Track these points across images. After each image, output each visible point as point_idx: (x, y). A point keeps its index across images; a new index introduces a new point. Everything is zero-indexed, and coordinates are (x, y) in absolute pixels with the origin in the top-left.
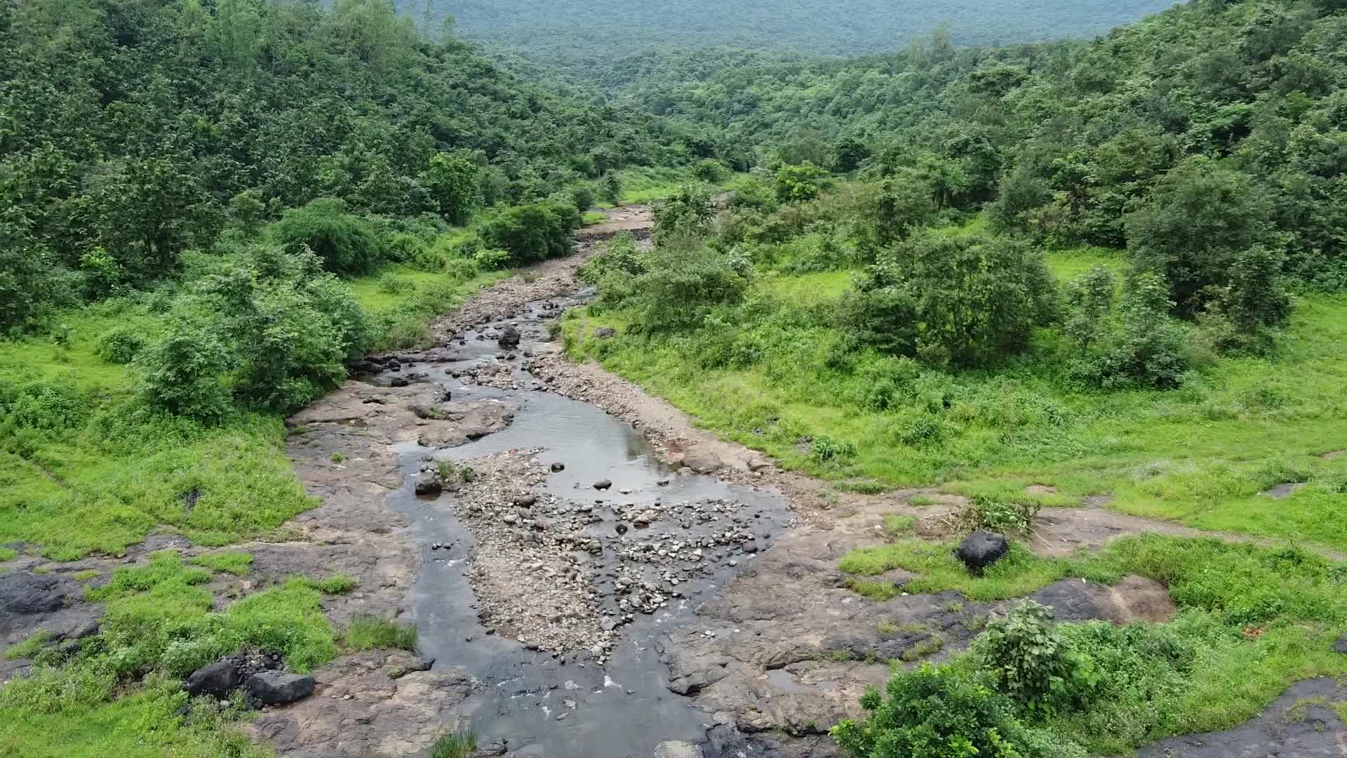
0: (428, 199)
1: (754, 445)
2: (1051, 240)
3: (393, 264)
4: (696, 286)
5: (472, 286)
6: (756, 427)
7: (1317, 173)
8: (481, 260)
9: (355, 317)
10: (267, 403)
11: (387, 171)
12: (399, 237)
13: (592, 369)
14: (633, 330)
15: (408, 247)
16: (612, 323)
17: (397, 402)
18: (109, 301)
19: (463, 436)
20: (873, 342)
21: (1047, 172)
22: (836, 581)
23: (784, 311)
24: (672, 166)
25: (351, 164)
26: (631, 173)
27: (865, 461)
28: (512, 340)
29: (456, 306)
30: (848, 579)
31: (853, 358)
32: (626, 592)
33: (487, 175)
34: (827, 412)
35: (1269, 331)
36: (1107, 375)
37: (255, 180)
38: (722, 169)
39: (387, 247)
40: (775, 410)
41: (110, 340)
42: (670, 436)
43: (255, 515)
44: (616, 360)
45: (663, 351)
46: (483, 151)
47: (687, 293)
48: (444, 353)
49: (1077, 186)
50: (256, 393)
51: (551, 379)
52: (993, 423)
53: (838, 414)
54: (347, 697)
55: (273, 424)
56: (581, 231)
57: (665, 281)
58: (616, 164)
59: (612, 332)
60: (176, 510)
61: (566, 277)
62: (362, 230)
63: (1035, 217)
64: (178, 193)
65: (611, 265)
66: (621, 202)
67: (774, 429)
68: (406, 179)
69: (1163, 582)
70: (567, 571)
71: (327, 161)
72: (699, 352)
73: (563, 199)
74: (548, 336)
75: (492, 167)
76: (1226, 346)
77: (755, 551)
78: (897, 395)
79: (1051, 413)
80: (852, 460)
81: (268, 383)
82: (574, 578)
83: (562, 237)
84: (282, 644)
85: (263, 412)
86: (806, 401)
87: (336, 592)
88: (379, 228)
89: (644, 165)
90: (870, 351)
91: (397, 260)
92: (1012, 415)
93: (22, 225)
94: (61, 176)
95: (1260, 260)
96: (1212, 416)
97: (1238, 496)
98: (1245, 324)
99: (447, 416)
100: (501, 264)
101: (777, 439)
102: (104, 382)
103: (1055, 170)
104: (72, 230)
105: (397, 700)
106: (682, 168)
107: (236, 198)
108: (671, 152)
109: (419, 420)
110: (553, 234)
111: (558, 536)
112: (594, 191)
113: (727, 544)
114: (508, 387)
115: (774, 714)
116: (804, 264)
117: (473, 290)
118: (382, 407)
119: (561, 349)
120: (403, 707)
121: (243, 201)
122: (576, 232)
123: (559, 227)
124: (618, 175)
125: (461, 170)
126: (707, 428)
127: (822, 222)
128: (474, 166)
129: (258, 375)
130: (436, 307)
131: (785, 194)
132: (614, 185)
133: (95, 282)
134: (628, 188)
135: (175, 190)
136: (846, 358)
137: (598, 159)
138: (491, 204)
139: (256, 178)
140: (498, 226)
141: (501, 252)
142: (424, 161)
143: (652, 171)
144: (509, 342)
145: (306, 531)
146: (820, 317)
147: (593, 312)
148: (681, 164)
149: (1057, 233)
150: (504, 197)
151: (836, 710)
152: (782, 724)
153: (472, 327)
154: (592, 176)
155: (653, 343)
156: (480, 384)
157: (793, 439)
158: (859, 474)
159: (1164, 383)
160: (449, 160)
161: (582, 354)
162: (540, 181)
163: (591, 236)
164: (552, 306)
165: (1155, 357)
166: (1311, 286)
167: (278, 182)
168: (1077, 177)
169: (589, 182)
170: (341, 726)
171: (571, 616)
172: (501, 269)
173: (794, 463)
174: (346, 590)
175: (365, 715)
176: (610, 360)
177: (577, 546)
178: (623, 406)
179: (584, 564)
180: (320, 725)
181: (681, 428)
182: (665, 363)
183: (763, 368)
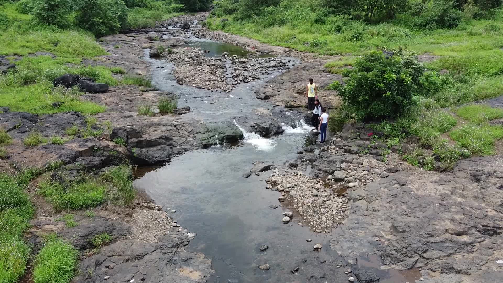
1: (286, 46)
5: (171, 15)
6: (287, 41)
8: (173, 8)
10: (87, 26)
13: (219, 32)
14: (236, 19)
16: (226, 18)
17: (141, 37)
19: (168, 45)
20: (334, 12)
22: (323, 71)
27: (332, 46)
28: (187, 27)
29: (164, 20)
30: (329, 69)
31: (326, 18)
32: (237, 76)
34: (316, 34)
35: (493, 10)
36: (428, 24)
40: (294, 35)
42: (252, 46)
43: (83, 51)
44: (229, 28)
45: (248, 24)
48: (160, 29)
51: (203, 35)
52: (384, 35)
53: (320, 35)
54: (122, 94)
59: (227, 20)
60: (51, 46)
61: (207, 15)
67: (293, 40)
70: (212, 71)
72: (262, 24)
74: (201, 27)
76: (475, 17)
77: (289, 68)
78: (343, 28)
79: (407, 34)
80: (327, 46)
82: (215, 73)
83: (205, 3)
84: (94, 77)
85: (86, 29)
86: (307, 32)
87: (117, 73)
90: (332, 15)
92: (391, 33)
96: (471, 34)
97: (485, 50)
99: (161, 41)
100: (181, 10)
101: (295, 43)
102: (20, 17)
105: (143, 96)
109: (151, 41)
111: (209, 64)
113: (278, 67)
114: (186, 37)
115: (301, 102)
118: (134, 38)
119: (206, 28)
120: (146, 98)
126: (267, 43)
130: (156, 18)
136: (322, 18)
141: (181, 5)
144: (185, 28)
147: (219, 16)
151: (327, 101)
153: (171, 25)
155: (243, 22)
156: (174, 36)
157: (302, 43)
158: (330, 50)
159: (450, 26)
161: (215, 28)
170: (120, 101)
171: (215, 80)
172: (182, 12)
173: (303, 49)
174: (121, 73)
175: (130, 99)
176: (226, 29)
177: (216, 67)
178: (232, 40)
179: (219, 71)
180: (111, 99)
181: (256, 43)
182: (248, 28)
183: (289, 24)
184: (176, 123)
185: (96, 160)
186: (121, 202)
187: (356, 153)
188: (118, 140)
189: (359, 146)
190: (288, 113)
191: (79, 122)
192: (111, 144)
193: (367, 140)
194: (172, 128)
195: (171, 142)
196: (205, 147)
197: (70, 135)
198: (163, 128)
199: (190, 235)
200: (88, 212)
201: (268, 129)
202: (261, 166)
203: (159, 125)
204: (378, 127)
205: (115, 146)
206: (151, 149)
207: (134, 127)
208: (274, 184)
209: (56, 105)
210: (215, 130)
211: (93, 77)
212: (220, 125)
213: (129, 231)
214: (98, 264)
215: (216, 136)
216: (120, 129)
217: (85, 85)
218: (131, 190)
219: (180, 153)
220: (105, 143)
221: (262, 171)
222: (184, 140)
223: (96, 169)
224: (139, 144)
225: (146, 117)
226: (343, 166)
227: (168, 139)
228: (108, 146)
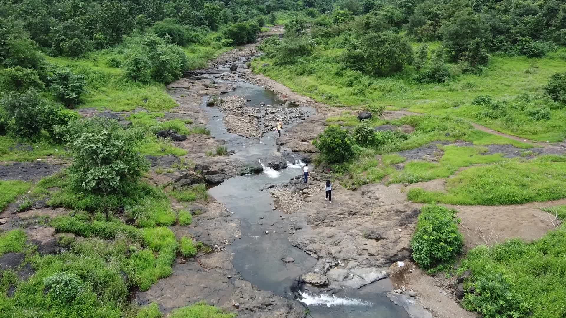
0: (204, 20)
1: (309, 96)
2: (425, 38)
3: (192, 43)
4: (296, 49)
5: (220, 51)
6: (311, 91)
7: (518, 15)
8: (223, 43)
9: (183, 57)
10: (161, 79)
11: (189, 9)
12: (194, 34)
13: (261, 76)
14: (275, 64)
15: (197, 37)
16: (268, 62)
17: (199, 84)
18: (103, 50)
19: (220, 92)
20: (351, 67)
21: (427, 13)
22: (324, 124)
23: (324, 57)
24: (297, 10)
25: (176, 6)
26: (281, 13)
27: (341, 99)
28: (235, 68)
29: (215, 58)
31: (344, 71)
32: (267, 126)
33: (225, 12)
34: (333, 87)
35: (480, 67)
36: (423, 79)
37: (141, 11)
38: (317, 12)
39: (190, 37)
40: (317, 86)
41: (110, 60)
42: (284, 94)
43: (163, 105)
44: (269, 73)
45: (284, 71)
46: (223, 3)
47: (293, 52)
48: (212, 71)
49: (437, 19)
50: (157, 76)
51: (248, 79)
52: (383, 90)
53: (336, 88)
54: (194, 141)
55: (163, 85)
56: (260, 34)
57: (286, 47)
58: (275, 9)
59: (268, 65)
60: (142, 103)
61: (254, 50)
62: (181, 30)
63: (420, 30)
64: (122, 14)
65: (269, 43)
66: (276, 24)
67: (316, 91)
68: (196, 13)
69: (413, 126)
70: (251, 121)
71: (167, 5)
72: (296, 71)
73: (254, 21)
74: (247, 67)
75: (227, 9)
76: (465, 71)
77: (304, 119)
78: (354, 82)
80: (337, 99)
81: (161, 73)
82: (252, 123)
83: (253, 36)
85: (160, 82)
86: (327, 84)
87: (188, 123)
88: (187, 30)
89: (287, 10)
90: (349, 69)
91: (194, 42)
92: (388, 88)
93: (80, 23)
94: (80, 8)
95: (478, 42)
96: (451, 90)
97: (444, 108)
98: (473, 64)
99: (215, 87)
100: (230, 44)
101: (316, 94)
102: (112, 72)
103: (430, 13)
104: (88, 27)
105: (207, 143)
106: (301, 11)
107: (137, 18)
108: (297, 5)
109: (206, 88)
110: (249, 34)
111: (249, 115)
112: (266, 19)
113: (297, 118)
114: (233, 81)
116: (337, 45)
117: (221, 53)
118: (194, 85)
119: (251, 70)
121: (140, 19)
122: (258, 34)
123: (252, 32)
124: (276, 14)
125: (215, 10)
126: (296, 92)
127: (347, 31)
128: (220, 8)
129: (158, 71)
130: (208, 57)
131: (336, 21)
132: (274, 18)
133: (98, 44)
134: (279, 19)
135: (121, 13)
136: (341, 72)
137: (268, 7)
138: (226, 23)
139: (142, 11)
140: (229, 30)
141: (230, 40)
142: (201, 6)
143: (289, 12)
144: (234, 69)
145: (177, 111)
146: (336, 60)
147: (262, 59)
148: (301, 10)
149: (427, 36)
150: (232, 21)
152: (303, 150)
153: (221, 64)
154: (265, 14)
155: (281, 68)
156: (224, 80)
157: (321, 94)
158: (339, 102)
159: (440, 81)
160: (211, 6)
161: (258, 72)
162: (245, 15)
163: (263, 36)
164: (248, 58)
165: (437, 72)
166: (506, 54)
167: (150, 12)
168: (437, 15)
169: (265, 16)
170: (194, 146)
171: (251, 130)
172: (231, 46)
173: (320, 100)
174: (190, 123)
175: (199, 144)
176: (267, 74)
177: (254, 117)
178: (270, 86)
179: (256, 121)
180: (189, 145)
181: (288, 92)
182: (285, 74)
183: (315, 75)
184: (226, 161)
185: (189, 181)
186: (203, 199)
187: (319, 180)
188: (197, 171)
189: (322, 176)
190: (292, 155)
191: (177, 160)
192: (195, 173)
193: (327, 173)
194: (225, 164)
195: (224, 172)
196: (242, 175)
197: (174, 168)
198: (219, 164)
199: (232, 213)
200: (190, 203)
201: (278, 165)
202: (269, 186)
203: (217, 162)
204: (333, 166)
205: (197, 174)
206: (214, 175)
207: (205, 164)
208: (273, 194)
209: (163, 150)
210: (247, 166)
211: (177, 130)
212: (251, 163)
213: (208, 211)
214: (198, 220)
215: (248, 169)
216: (199, 165)
217: (174, 136)
218: (207, 195)
219: (228, 178)
220: (192, 172)
221: (269, 188)
222: (231, 171)
223: (189, 184)
224: (208, 173)
225: (210, 157)
226: (309, 186)
227: (222, 170)
228: (193, 174)
